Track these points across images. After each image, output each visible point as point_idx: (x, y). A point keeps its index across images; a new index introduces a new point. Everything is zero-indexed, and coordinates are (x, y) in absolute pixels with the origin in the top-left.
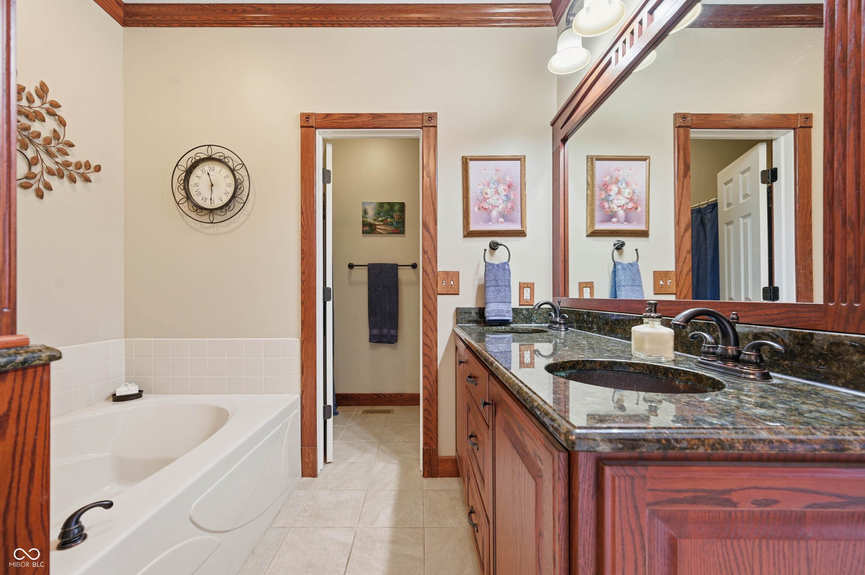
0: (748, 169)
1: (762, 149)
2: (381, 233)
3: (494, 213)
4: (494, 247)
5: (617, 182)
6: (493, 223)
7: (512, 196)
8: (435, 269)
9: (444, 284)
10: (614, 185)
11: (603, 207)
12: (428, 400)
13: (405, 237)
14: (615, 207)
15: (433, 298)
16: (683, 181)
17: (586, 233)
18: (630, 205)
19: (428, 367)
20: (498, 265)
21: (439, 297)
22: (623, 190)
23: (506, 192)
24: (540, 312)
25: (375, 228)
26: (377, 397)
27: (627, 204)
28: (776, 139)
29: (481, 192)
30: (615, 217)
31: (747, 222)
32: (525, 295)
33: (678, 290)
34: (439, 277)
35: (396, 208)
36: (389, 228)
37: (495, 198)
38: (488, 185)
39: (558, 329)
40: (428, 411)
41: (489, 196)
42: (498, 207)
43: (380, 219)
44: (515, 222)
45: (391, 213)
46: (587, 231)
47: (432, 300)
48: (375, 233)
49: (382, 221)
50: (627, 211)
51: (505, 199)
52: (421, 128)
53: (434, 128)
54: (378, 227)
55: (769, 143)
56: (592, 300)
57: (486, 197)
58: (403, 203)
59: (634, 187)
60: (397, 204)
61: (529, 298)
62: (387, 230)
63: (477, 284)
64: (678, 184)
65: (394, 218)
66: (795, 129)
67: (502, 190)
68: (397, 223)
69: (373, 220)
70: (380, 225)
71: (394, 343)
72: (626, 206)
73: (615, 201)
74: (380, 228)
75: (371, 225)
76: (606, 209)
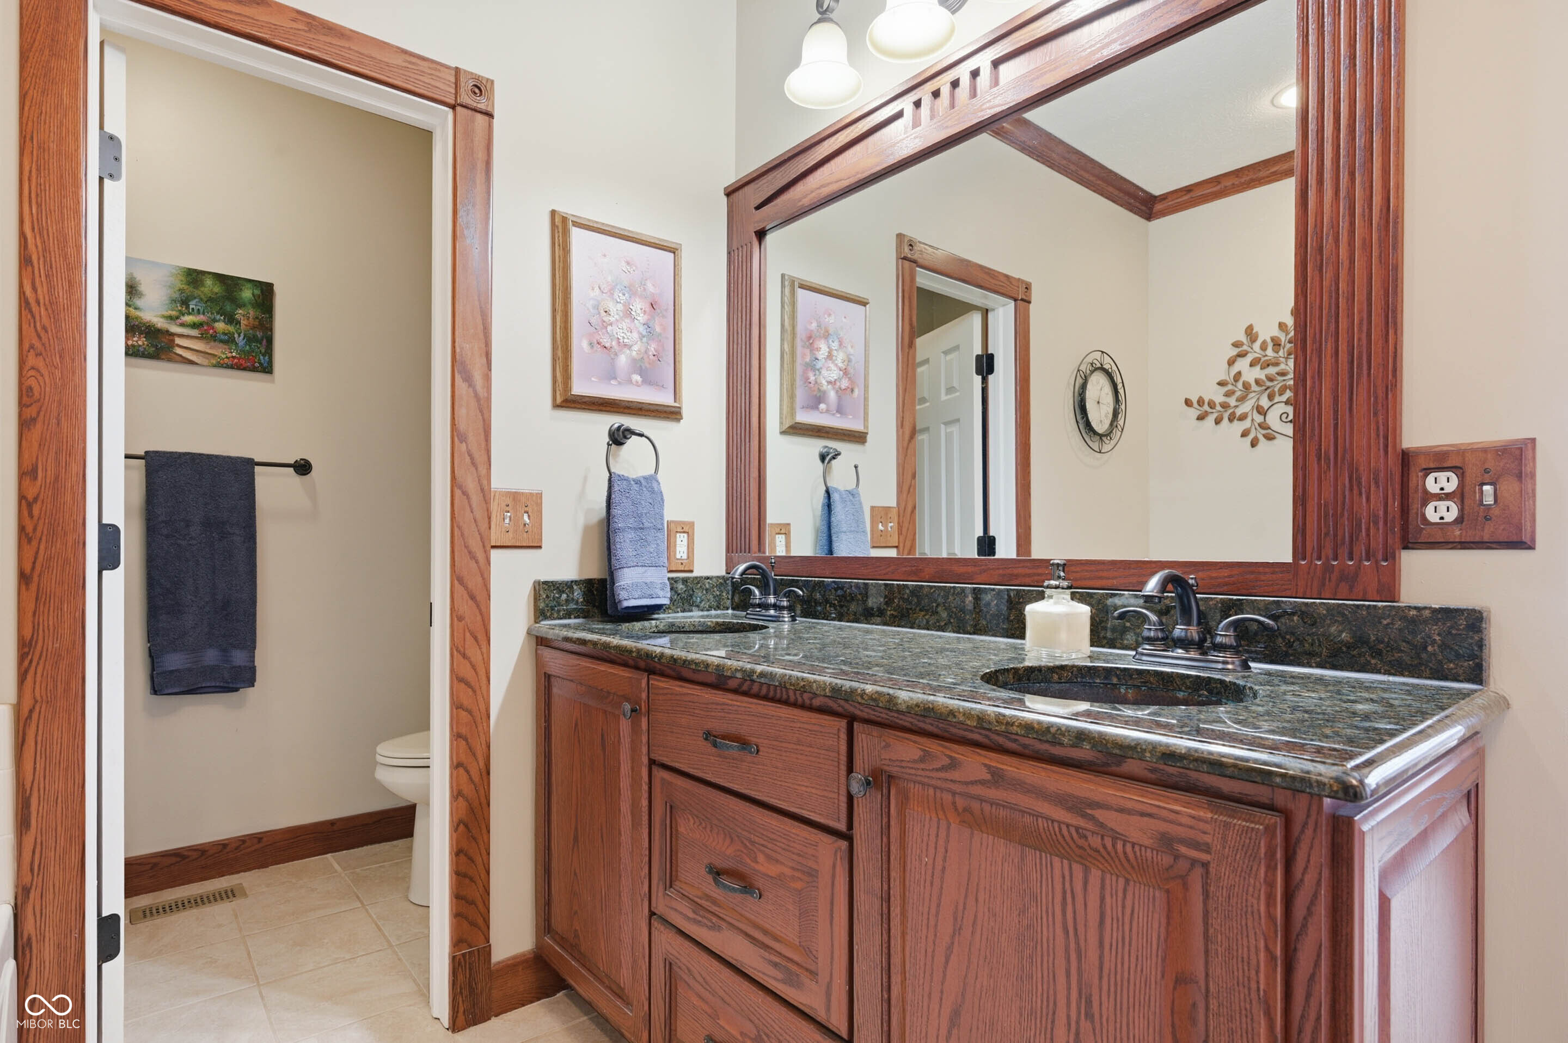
0: (957, 348)
1: (976, 319)
2: (191, 362)
3: (623, 360)
4: (618, 438)
5: (827, 336)
6: (620, 383)
7: (658, 329)
8: (485, 482)
9: (507, 521)
10: (823, 341)
11: (806, 380)
12: (466, 826)
13: (273, 381)
14: (824, 382)
15: (480, 556)
16: (908, 353)
17: (780, 428)
18: (845, 383)
19: (466, 740)
20: (637, 482)
21: (494, 554)
22: (835, 353)
23: (646, 317)
24: (707, 586)
25: (171, 344)
26: (174, 860)
27: (840, 379)
28: (993, 310)
29: (597, 307)
30: (823, 402)
31: (952, 433)
32: (678, 549)
33: (901, 540)
34: (496, 503)
35: (247, 294)
36: (220, 351)
37: (624, 325)
38: (611, 292)
39: (776, 619)
40: (466, 855)
41: (612, 319)
42: (629, 347)
43: (188, 319)
44: (663, 386)
45: (228, 307)
46: (781, 423)
47: (477, 562)
48: (170, 360)
49: (194, 326)
50: (840, 392)
51: (644, 333)
52: (453, 107)
53: (487, 118)
54: (178, 341)
55: (986, 312)
56: (788, 559)
57: (605, 319)
58: (270, 286)
59: (851, 350)
60: (249, 285)
61: (685, 556)
62: (214, 355)
63: (581, 522)
64: (903, 355)
65: (239, 323)
66: (1015, 300)
67: (639, 311)
68: (250, 340)
69: (164, 317)
70: (188, 337)
71: (236, 690)
72: (838, 384)
73: (824, 372)
74: (188, 344)
75: (151, 332)
76: (812, 385)
